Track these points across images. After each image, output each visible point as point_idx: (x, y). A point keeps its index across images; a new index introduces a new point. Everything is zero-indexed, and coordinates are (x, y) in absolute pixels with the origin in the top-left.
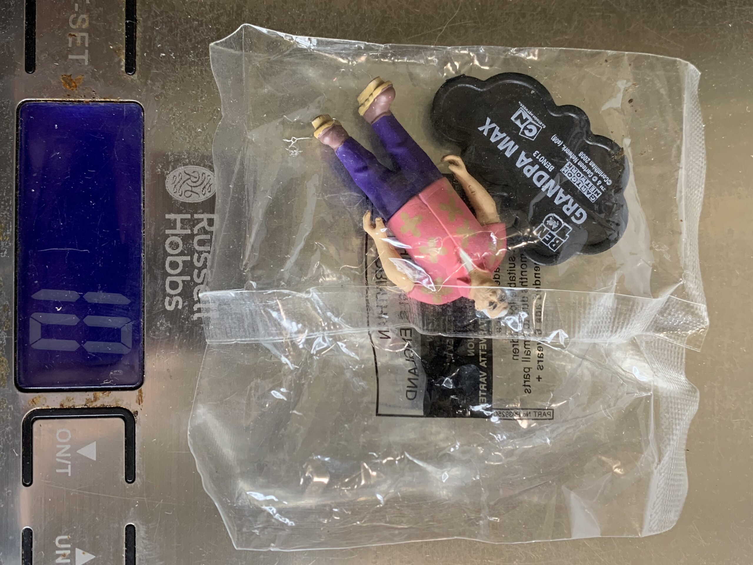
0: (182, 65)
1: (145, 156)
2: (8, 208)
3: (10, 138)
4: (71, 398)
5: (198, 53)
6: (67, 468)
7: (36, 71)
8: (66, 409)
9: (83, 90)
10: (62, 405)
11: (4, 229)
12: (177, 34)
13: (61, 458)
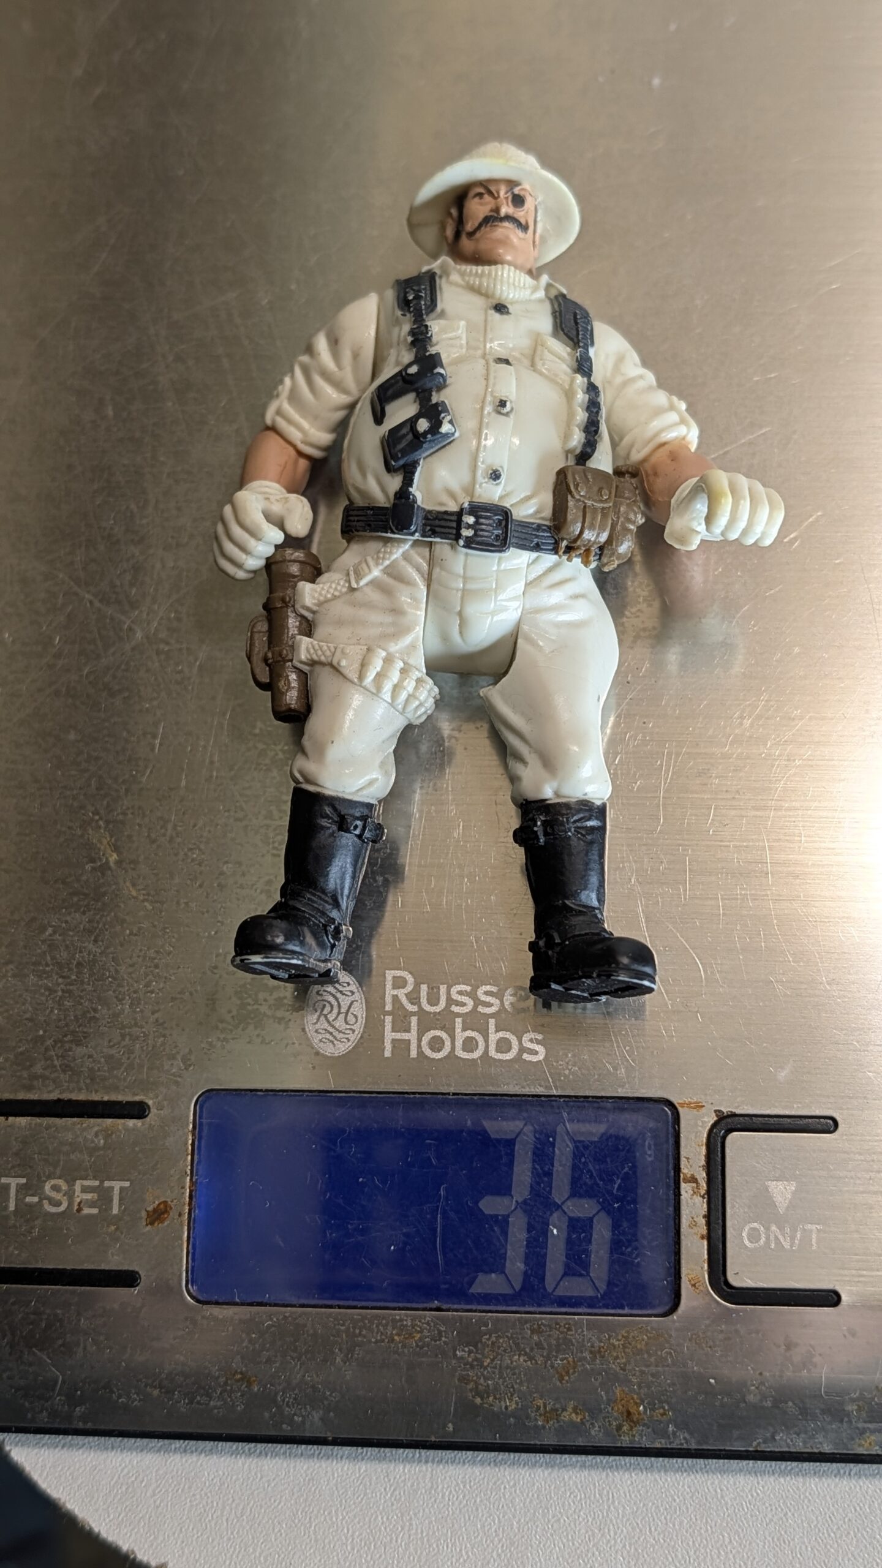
0: (136, 1025)
2: (367, 1321)
3: (249, 1317)
4: (691, 1220)
5: (117, 997)
6: (811, 1231)
7: (137, 1269)
8: (709, 1230)
9: (171, 1191)
10: (702, 1237)
11: (402, 1330)
12: (84, 1032)
13: (793, 1238)
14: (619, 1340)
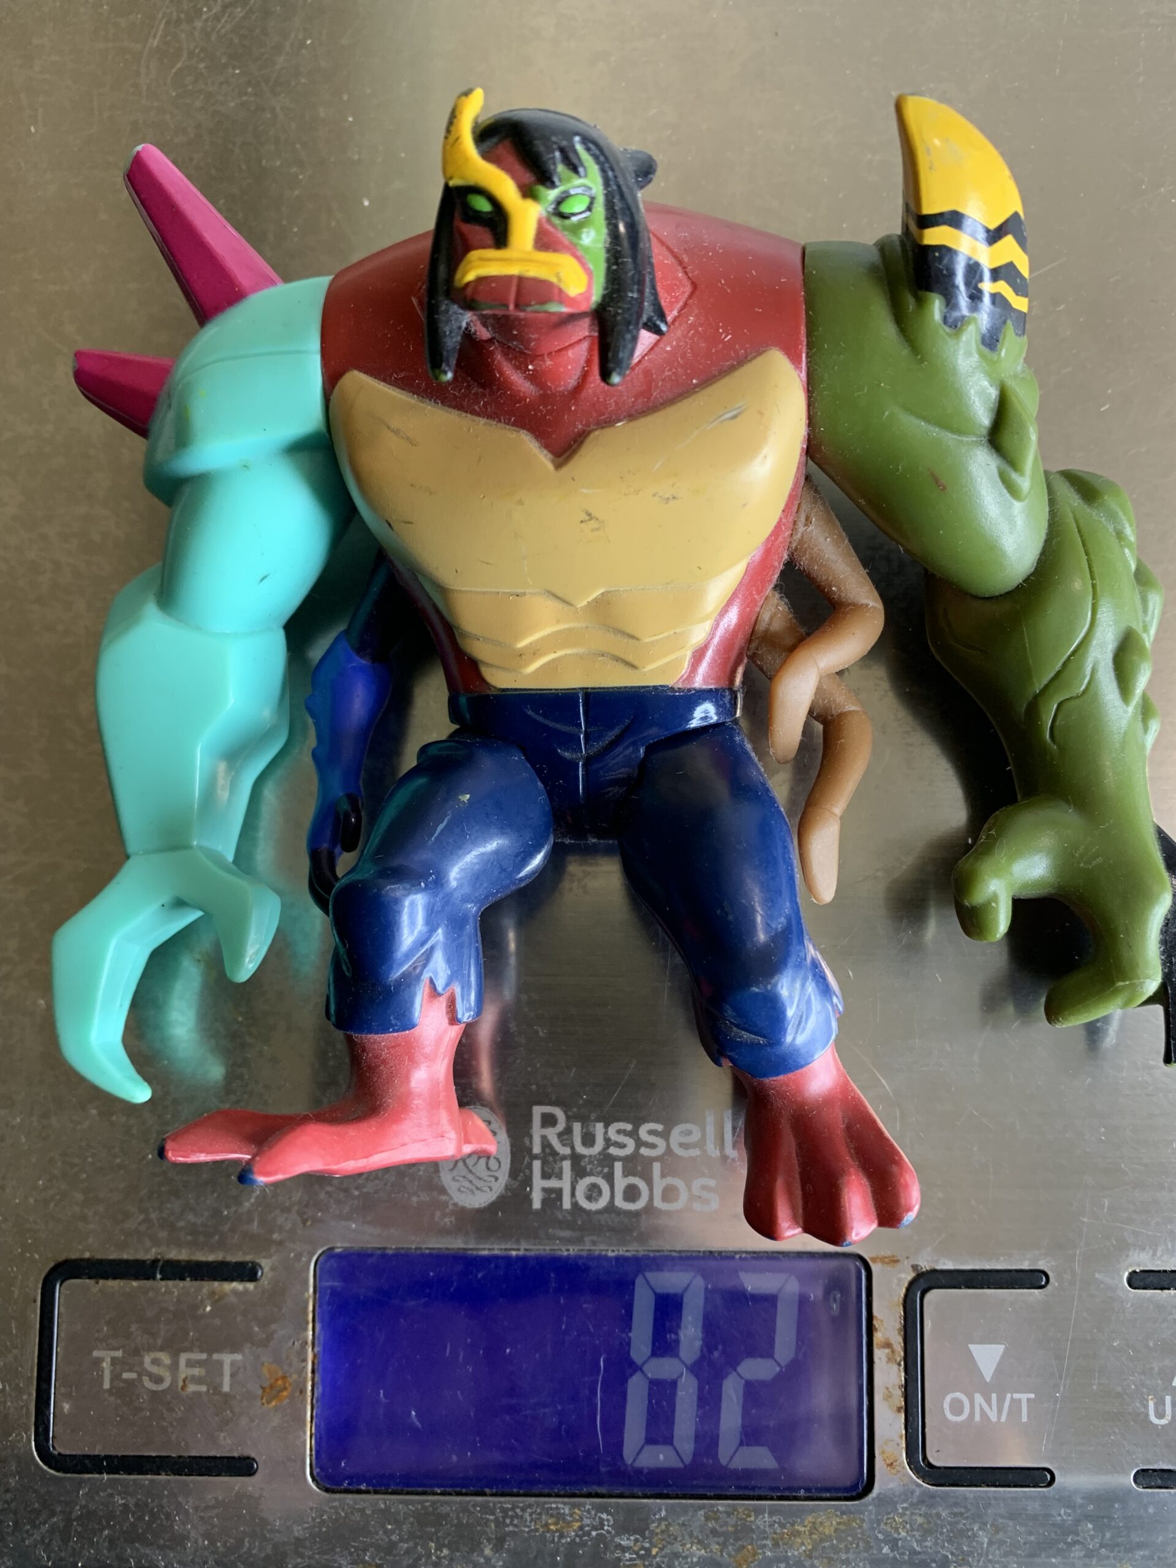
1: (419, 1246)
2: (518, 1511)
3: (382, 1506)
4: (886, 1391)
6: (1020, 1401)
7: (253, 1455)
8: (905, 1401)
9: (290, 1365)
10: (899, 1410)
11: (558, 1519)
13: (1000, 1411)
14: (805, 1526)
